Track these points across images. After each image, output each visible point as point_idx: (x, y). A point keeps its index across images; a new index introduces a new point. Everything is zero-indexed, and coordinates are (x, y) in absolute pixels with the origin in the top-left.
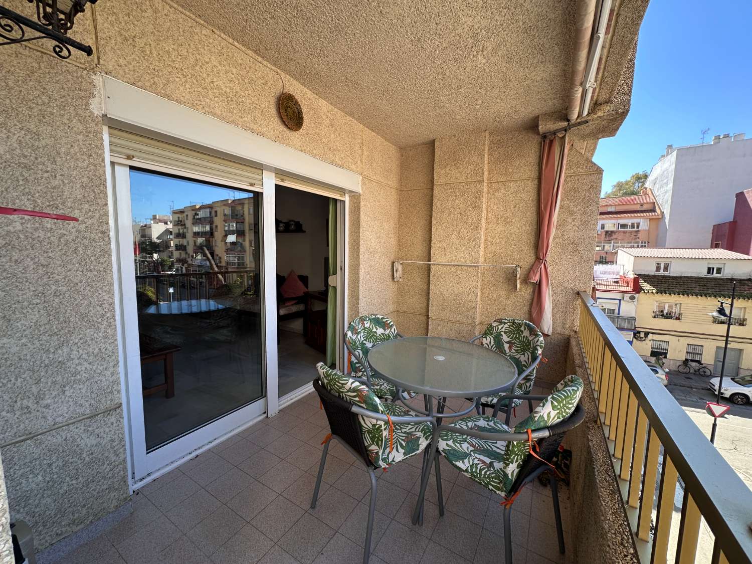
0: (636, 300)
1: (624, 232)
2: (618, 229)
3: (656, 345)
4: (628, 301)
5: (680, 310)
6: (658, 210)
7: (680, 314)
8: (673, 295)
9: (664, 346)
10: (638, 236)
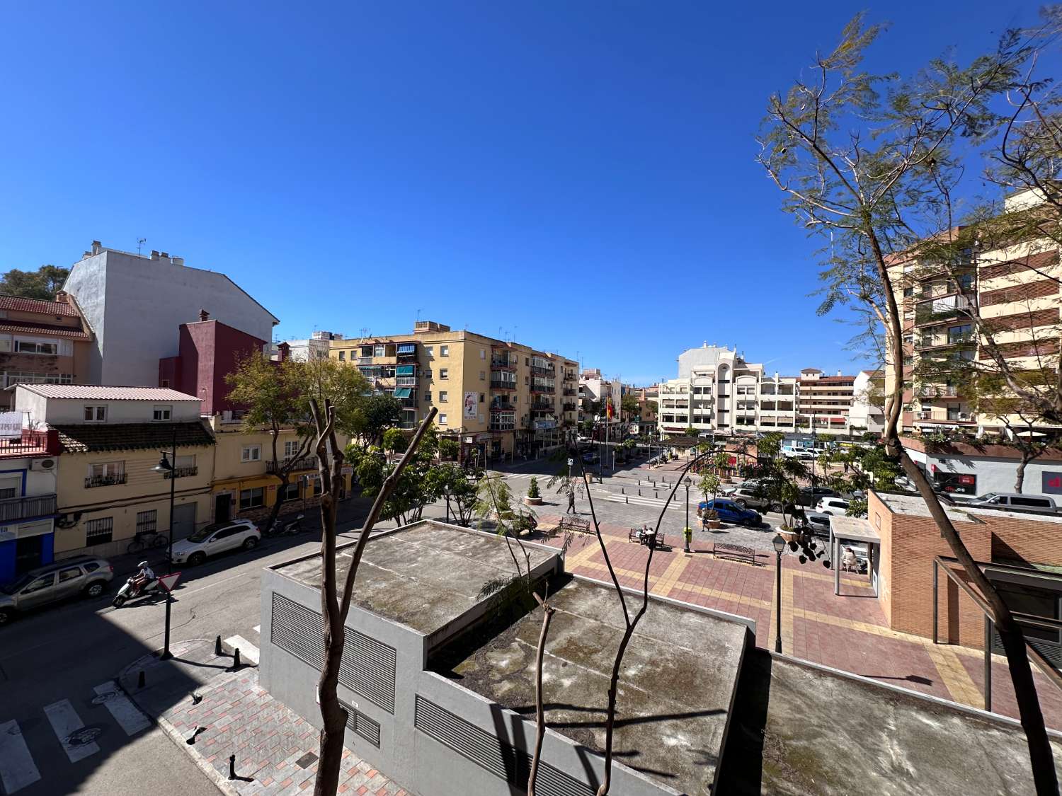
0: (55, 465)
1: (28, 357)
2: (16, 350)
3: (94, 527)
4: (40, 471)
5: (124, 470)
6: (86, 330)
7: (125, 475)
8: (112, 452)
9: (106, 525)
10: (55, 366)
